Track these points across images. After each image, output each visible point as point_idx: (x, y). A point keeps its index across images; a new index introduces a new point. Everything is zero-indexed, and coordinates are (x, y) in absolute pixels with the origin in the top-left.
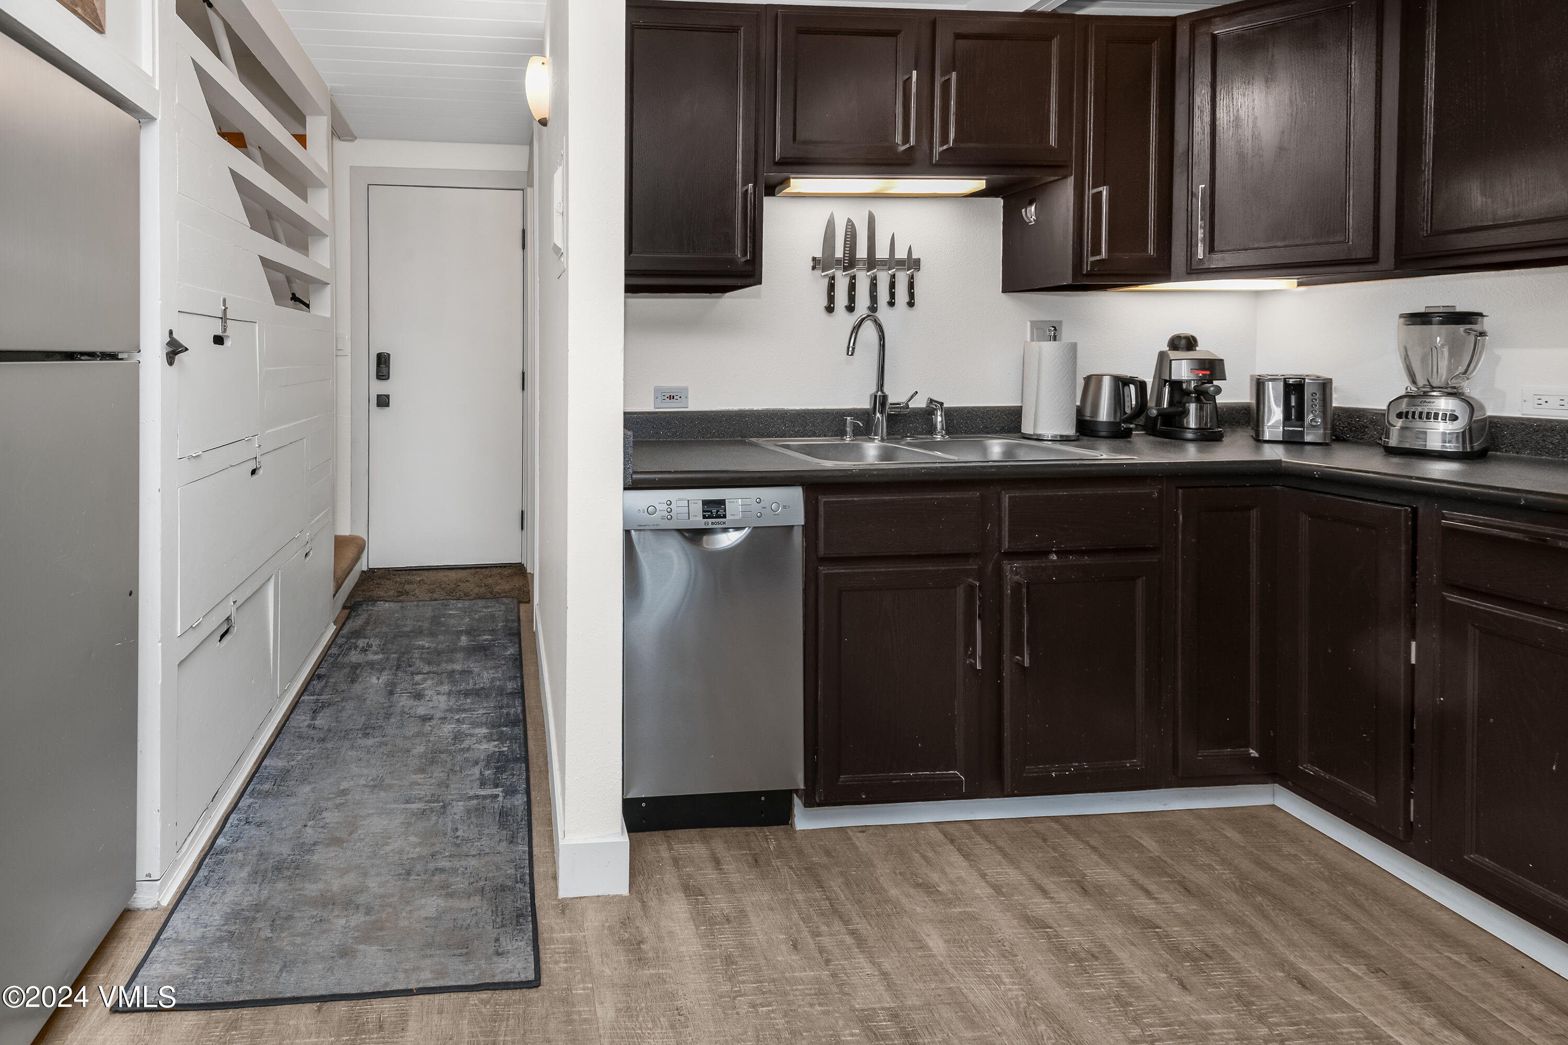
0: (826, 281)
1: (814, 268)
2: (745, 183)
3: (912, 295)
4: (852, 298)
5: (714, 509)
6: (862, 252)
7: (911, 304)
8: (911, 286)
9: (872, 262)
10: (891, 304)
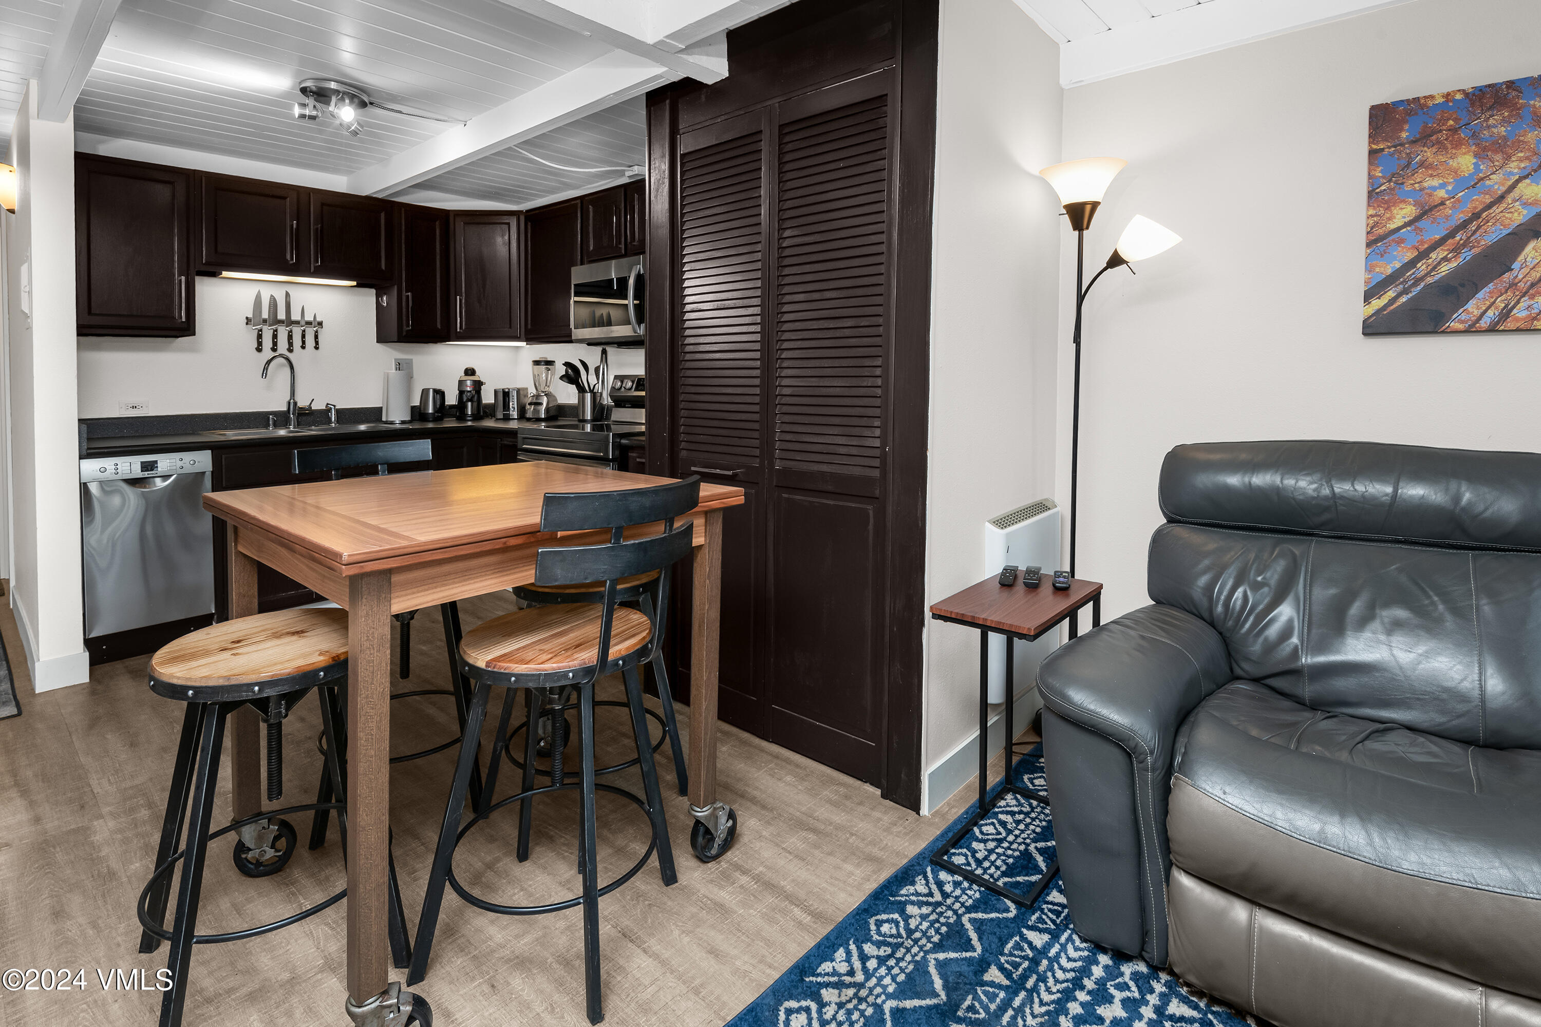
0: (255, 333)
1: (247, 324)
2: (180, 275)
3: (317, 343)
4: (275, 344)
5: (148, 466)
6: (282, 315)
7: (317, 348)
8: (316, 337)
9: (289, 322)
10: (303, 347)
